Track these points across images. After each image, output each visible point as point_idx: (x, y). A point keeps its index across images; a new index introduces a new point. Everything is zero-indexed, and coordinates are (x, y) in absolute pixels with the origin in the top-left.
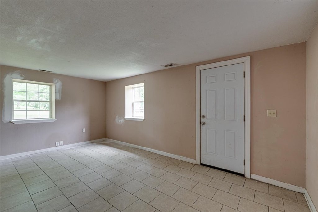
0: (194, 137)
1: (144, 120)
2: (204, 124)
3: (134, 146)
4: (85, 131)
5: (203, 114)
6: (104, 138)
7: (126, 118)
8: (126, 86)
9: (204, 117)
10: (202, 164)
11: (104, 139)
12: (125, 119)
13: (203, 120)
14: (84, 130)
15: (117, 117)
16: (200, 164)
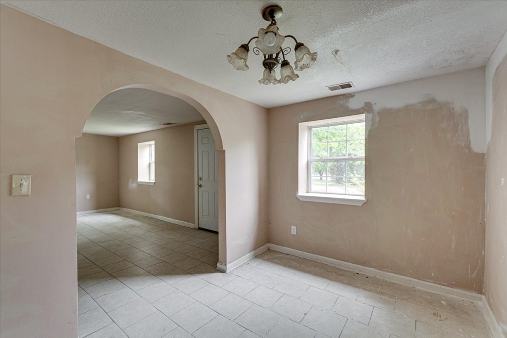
0: (194, 200)
1: (155, 183)
2: (201, 186)
3: (145, 214)
4: (89, 198)
5: (200, 176)
6: (116, 207)
7: (139, 182)
8: (138, 144)
9: (201, 179)
10: (200, 229)
11: (118, 208)
12: (137, 183)
13: (200, 182)
14: (88, 196)
15: (130, 180)
16: (198, 228)
